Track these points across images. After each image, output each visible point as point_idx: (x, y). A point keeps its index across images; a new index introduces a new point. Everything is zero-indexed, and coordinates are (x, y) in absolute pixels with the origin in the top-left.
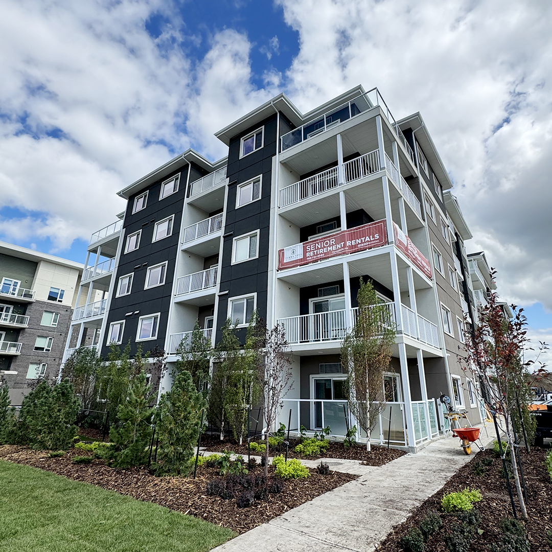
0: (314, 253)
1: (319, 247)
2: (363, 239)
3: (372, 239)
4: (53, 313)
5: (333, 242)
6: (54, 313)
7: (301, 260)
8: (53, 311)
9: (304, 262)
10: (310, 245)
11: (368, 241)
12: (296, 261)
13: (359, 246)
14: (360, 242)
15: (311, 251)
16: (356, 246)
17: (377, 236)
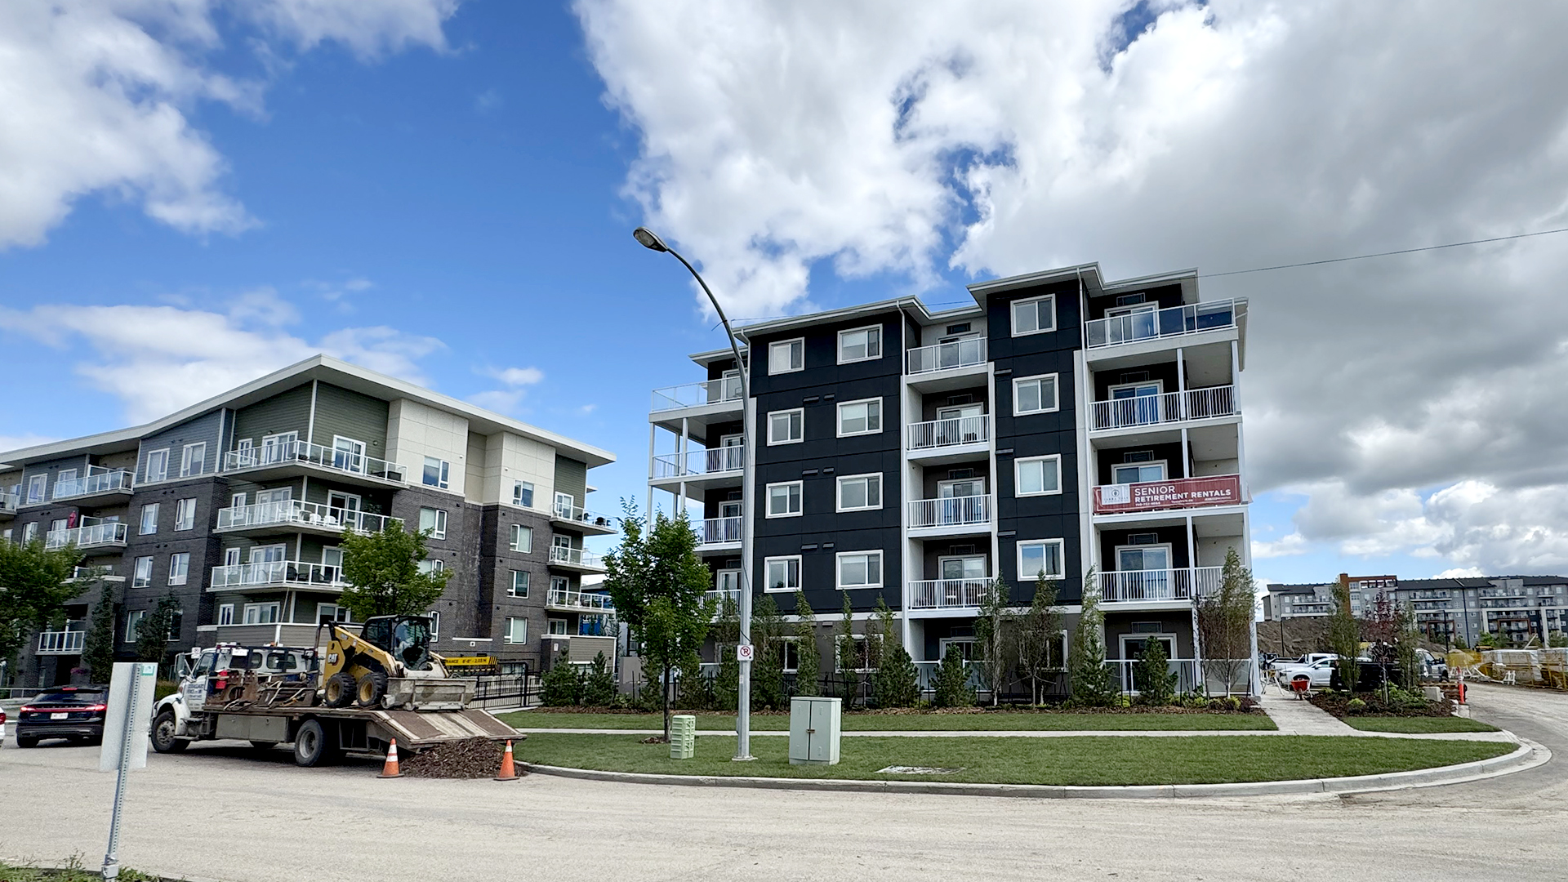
0: (1146, 499)
1: (1154, 493)
2: (1211, 492)
3: (1222, 494)
4: (434, 510)
5: (1173, 490)
6: (438, 511)
7: (1127, 505)
8: (436, 507)
9: (1131, 508)
10: (1141, 488)
11: (1217, 496)
12: (1121, 505)
13: (1206, 499)
14: (1207, 495)
15: (1141, 495)
16: (1202, 499)
17: (1228, 492)
